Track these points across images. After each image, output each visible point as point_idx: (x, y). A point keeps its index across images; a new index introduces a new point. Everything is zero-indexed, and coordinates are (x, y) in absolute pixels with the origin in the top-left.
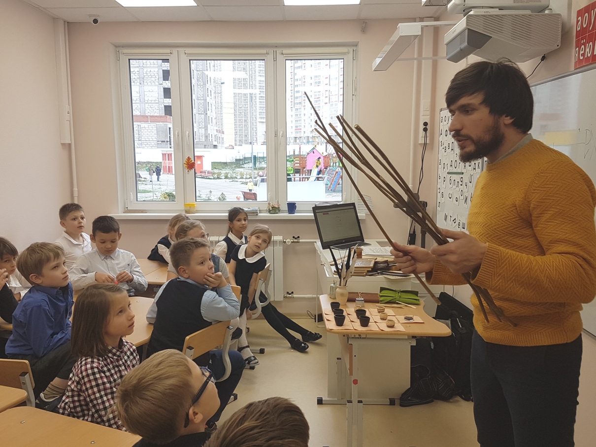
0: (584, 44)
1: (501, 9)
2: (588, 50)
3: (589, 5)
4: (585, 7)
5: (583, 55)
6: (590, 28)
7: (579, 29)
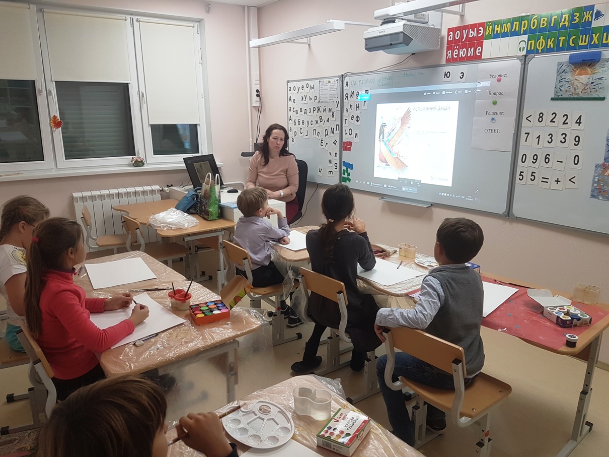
0: (458, 49)
1: (408, 20)
2: (461, 53)
3: (461, 26)
4: (456, 27)
5: (458, 55)
6: (463, 40)
7: (451, 39)
